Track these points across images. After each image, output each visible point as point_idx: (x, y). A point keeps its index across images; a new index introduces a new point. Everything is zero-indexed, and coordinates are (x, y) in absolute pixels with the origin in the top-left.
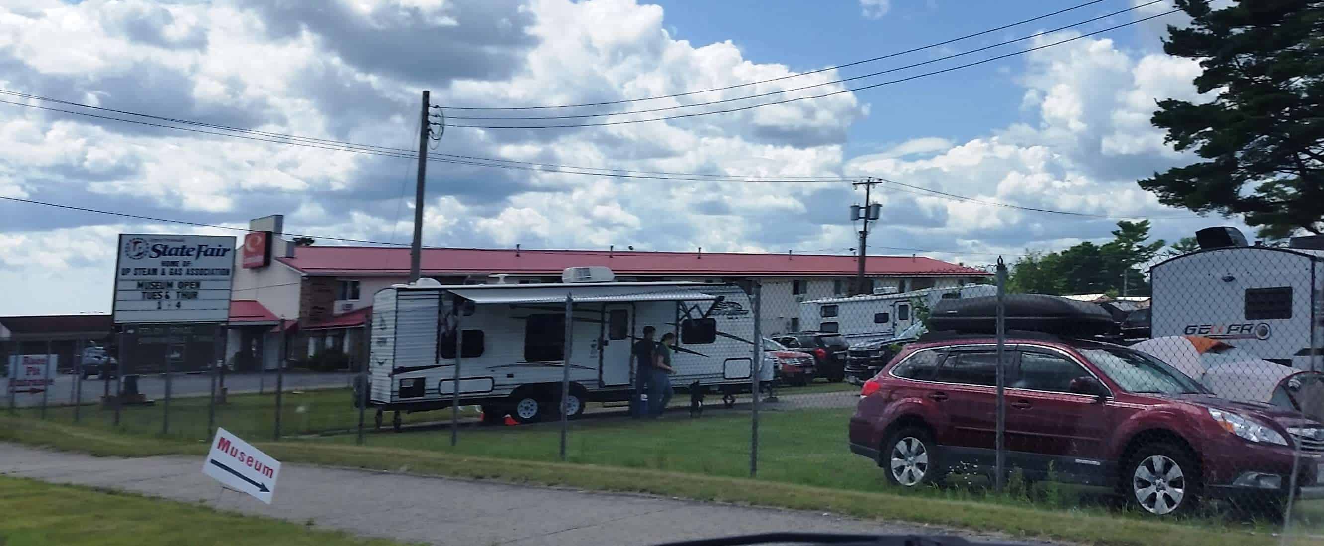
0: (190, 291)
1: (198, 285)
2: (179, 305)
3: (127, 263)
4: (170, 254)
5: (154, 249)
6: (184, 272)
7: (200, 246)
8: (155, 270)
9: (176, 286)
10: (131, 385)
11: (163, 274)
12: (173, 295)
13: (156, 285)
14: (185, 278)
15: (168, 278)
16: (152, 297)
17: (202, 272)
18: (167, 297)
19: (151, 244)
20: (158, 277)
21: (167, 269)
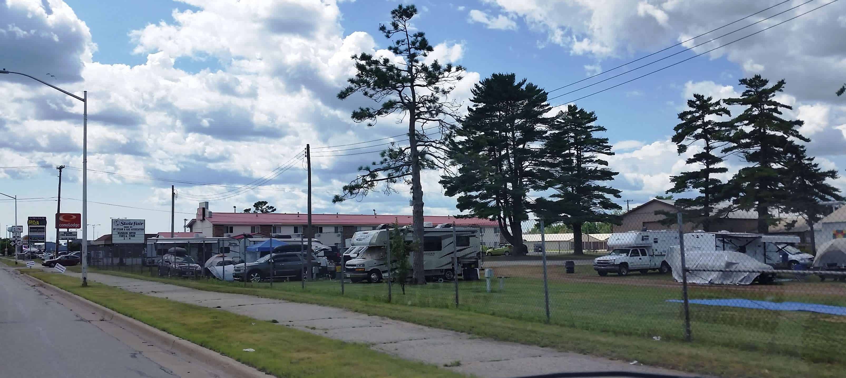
0: (132, 235)
1: (135, 233)
2: (130, 239)
3: (114, 227)
4: (126, 224)
5: (122, 223)
6: (131, 229)
7: (135, 222)
8: (122, 229)
9: (128, 233)
10: (121, 261)
11: (125, 230)
12: (128, 236)
13: (123, 233)
14: (131, 231)
15: (126, 231)
16: (122, 236)
17: (136, 229)
18: (126, 236)
19: (121, 222)
20: (123, 231)
21: (126, 229)
